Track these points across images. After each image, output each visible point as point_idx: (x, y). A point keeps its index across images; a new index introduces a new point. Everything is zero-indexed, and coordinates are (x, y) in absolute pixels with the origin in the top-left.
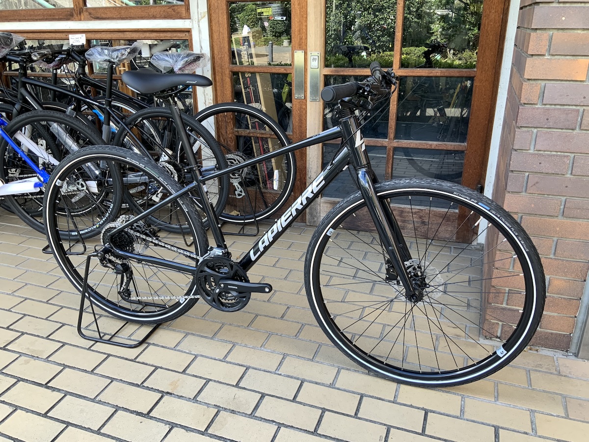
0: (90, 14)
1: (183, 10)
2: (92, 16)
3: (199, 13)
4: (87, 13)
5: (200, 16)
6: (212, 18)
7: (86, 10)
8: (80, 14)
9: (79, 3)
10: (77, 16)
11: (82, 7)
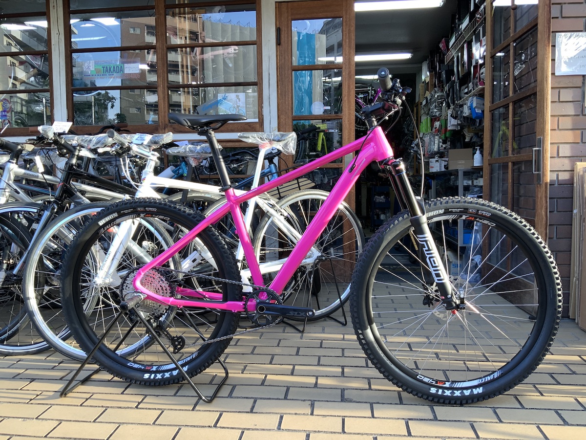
0: (174, 128)
1: (258, 126)
2: (176, 130)
3: (271, 128)
4: (171, 128)
5: (271, 130)
7: (171, 126)
8: (165, 129)
9: (165, 121)
10: (162, 130)
11: (167, 123)
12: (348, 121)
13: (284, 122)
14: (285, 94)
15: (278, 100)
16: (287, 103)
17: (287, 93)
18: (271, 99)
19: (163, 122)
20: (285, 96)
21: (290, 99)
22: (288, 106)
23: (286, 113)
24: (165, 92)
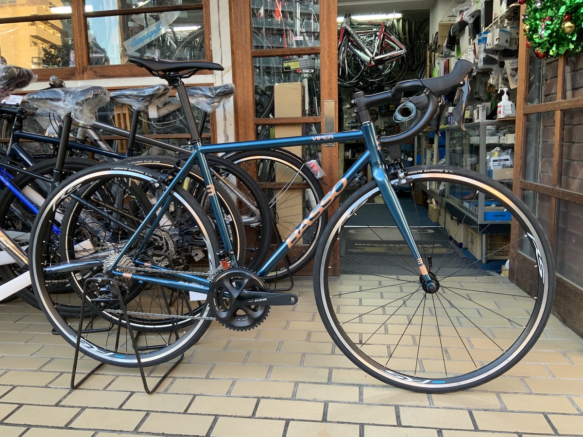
0: (95, 72)
2: (97, 74)
4: (92, 72)
6: (237, 73)
7: (91, 68)
8: (83, 73)
9: (82, 62)
10: (80, 75)
11: (86, 66)
12: (329, 57)
13: (241, 59)
14: (241, 19)
15: (231, 29)
16: (243, 32)
17: (243, 19)
18: (221, 27)
19: (81, 63)
20: (241, 23)
21: (247, 27)
22: (246, 36)
23: (243, 47)
24: (81, 23)
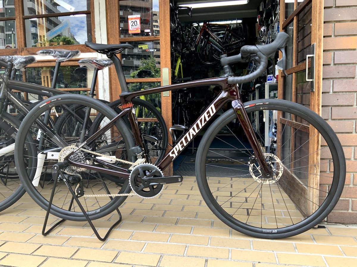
2: (30, 53)
4: (27, 51)
8: (22, 52)
9: (21, 45)
11: (23, 48)
12: (164, 42)
14: (113, 20)
15: (107, 26)
18: (101, 24)
21: (117, 24)
22: (116, 30)
23: (114, 36)
24: (21, 22)
